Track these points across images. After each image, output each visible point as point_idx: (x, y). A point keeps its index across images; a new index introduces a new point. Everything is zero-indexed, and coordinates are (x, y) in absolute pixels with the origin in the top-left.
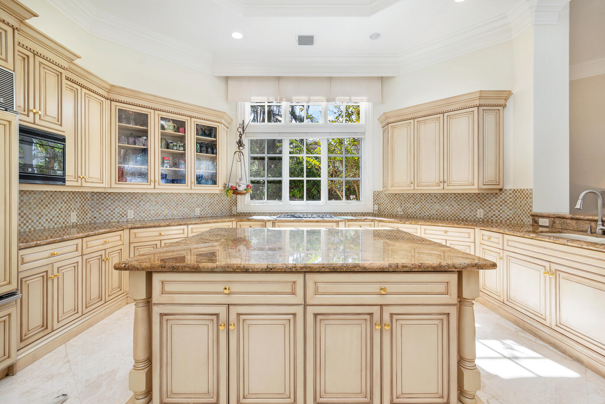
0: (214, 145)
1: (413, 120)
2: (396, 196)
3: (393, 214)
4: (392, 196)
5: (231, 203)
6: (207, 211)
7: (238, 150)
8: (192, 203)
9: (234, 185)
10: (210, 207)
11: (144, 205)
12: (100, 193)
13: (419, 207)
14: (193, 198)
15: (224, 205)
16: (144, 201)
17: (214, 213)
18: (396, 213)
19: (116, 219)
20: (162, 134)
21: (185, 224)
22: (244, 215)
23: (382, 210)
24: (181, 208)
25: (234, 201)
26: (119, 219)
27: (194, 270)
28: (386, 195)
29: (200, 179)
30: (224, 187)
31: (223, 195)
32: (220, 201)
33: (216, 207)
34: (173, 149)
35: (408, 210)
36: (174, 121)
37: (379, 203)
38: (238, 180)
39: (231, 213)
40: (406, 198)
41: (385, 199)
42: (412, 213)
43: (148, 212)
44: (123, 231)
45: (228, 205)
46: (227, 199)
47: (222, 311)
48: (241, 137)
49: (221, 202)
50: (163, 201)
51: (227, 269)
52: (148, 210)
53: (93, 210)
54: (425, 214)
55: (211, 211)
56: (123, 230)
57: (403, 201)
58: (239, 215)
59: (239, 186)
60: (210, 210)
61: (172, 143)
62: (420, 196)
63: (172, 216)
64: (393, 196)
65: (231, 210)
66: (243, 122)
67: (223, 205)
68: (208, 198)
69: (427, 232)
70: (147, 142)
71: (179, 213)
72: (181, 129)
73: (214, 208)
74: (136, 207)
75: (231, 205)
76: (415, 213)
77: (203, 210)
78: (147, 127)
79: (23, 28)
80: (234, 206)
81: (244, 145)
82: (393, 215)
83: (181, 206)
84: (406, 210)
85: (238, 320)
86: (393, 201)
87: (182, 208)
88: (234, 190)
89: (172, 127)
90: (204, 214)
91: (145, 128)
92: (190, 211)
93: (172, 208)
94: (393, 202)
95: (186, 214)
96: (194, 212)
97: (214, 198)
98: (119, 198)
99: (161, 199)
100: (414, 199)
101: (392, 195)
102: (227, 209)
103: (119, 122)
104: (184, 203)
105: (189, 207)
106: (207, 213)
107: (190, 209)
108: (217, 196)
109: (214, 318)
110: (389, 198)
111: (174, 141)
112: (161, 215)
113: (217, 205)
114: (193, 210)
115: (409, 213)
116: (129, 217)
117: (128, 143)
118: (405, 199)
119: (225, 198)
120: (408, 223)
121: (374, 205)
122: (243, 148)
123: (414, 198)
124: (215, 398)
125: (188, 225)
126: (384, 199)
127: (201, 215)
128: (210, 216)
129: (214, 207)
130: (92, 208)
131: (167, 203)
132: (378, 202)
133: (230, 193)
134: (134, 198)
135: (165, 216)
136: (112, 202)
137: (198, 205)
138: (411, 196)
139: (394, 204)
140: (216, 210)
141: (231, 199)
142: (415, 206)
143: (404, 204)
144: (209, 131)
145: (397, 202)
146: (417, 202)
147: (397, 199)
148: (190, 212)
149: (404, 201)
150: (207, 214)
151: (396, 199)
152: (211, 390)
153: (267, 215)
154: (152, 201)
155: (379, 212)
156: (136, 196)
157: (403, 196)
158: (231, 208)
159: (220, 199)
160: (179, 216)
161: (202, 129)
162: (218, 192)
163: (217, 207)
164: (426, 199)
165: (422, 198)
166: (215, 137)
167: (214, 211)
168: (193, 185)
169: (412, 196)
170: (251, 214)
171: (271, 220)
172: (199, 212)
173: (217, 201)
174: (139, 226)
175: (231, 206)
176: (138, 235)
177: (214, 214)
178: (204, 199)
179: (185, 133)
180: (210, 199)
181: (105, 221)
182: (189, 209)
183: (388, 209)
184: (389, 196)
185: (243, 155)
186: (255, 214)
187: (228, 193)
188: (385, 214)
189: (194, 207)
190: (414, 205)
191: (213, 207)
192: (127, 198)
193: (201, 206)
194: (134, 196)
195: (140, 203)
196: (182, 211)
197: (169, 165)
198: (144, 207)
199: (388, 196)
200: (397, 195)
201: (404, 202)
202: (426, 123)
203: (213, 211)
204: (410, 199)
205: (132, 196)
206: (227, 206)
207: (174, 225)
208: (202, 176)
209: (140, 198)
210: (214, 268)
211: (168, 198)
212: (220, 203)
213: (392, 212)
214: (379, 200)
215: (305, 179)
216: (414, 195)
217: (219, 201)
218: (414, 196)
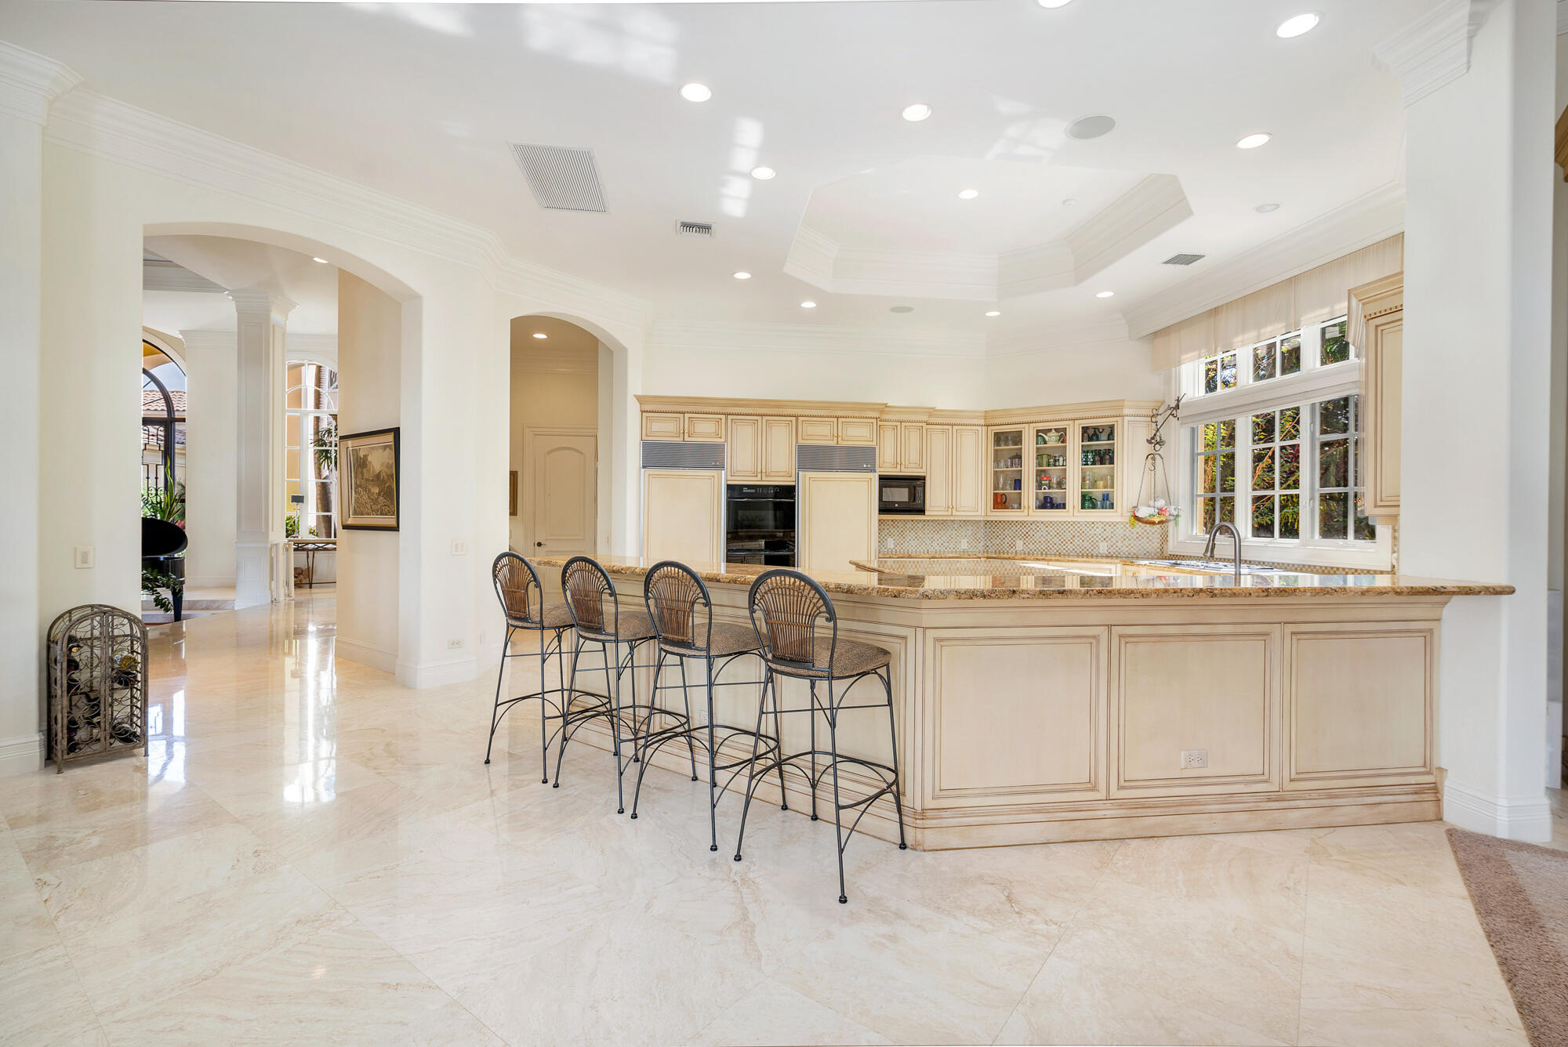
0: (1110, 451)
7: (1153, 452)
8: (1095, 535)
14: (1097, 528)
16: (1034, 530)
20: (1038, 450)
29: (1086, 501)
32: (1143, 533)
39: (1163, 554)
46: (1156, 531)
60: (1124, 547)
65: (1163, 550)
66: (1178, 401)
68: (1122, 528)
70: (1021, 462)
77: (1112, 546)
78: (1021, 445)
81: (1163, 442)
83: (1079, 539)
87: (1081, 541)
91: (1019, 447)
92: (1092, 546)
103: (994, 446)
104: (1083, 534)
112: (1053, 548)
131: (1060, 534)
137: (1105, 539)
158: (1162, 546)
162: (1116, 520)
168: (1076, 510)
172: (1106, 548)
175: (1163, 543)
179: (1066, 442)
182: (1090, 543)
189: (1097, 541)
193: (1109, 540)
196: (1080, 545)
212: (1143, 538)
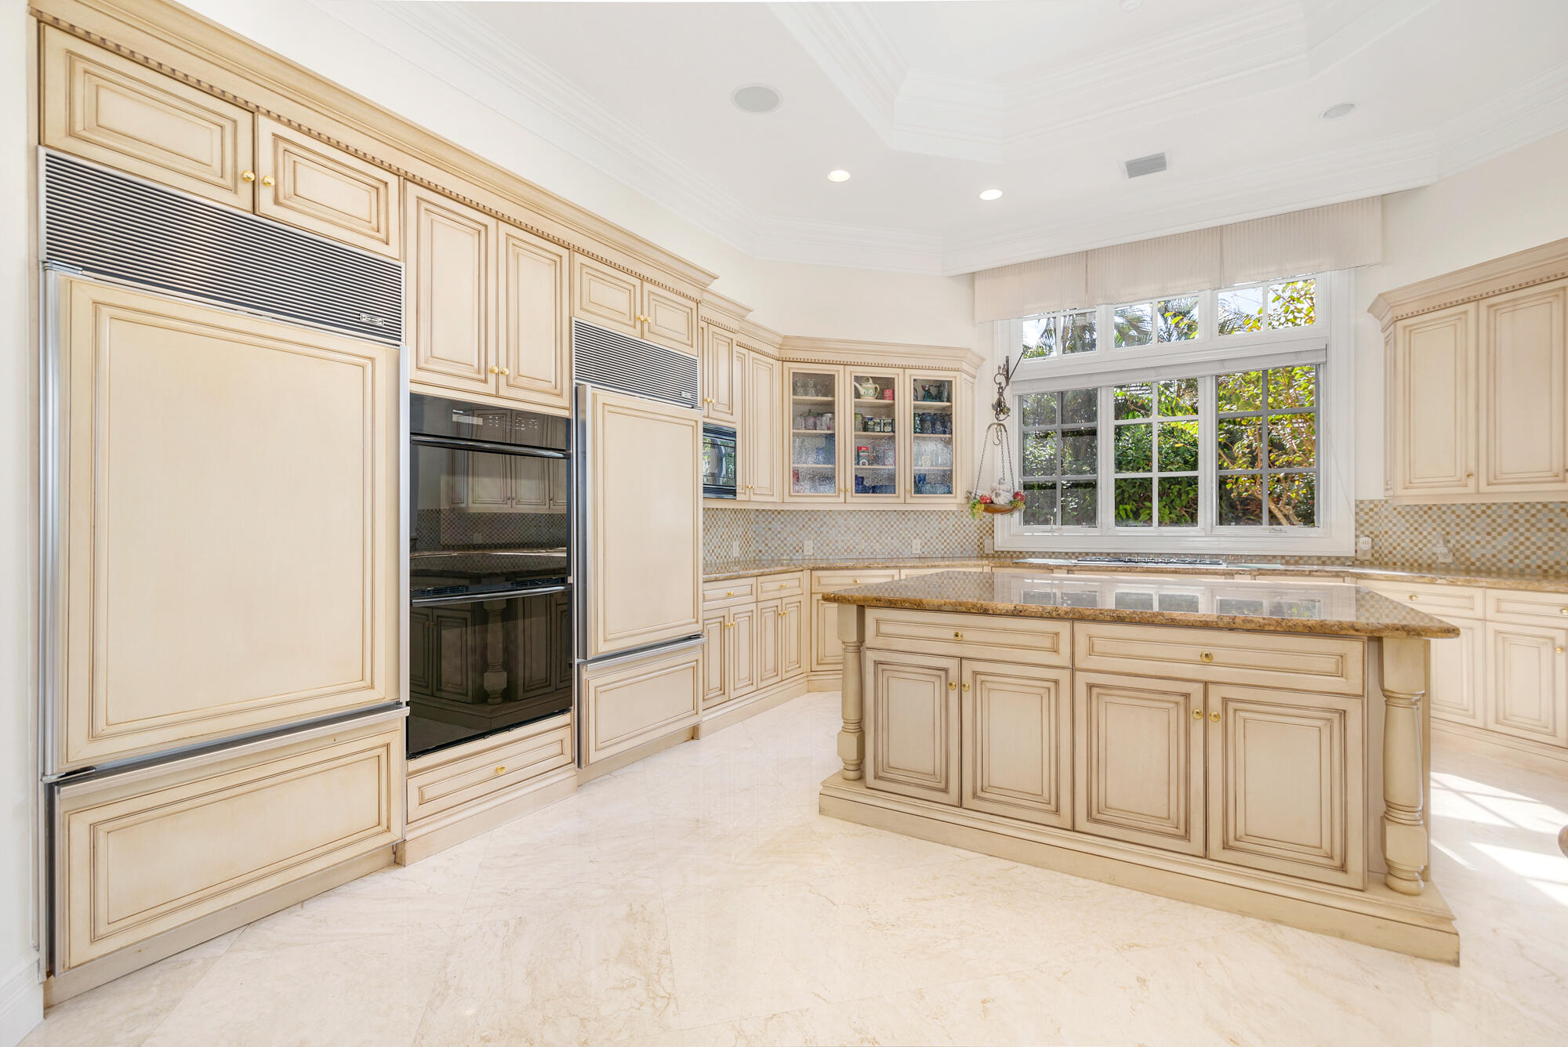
0: (947, 415)
1: (1473, 305)
2: (1430, 512)
3: (1420, 561)
4: (1416, 513)
5: (981, 532)
6: (934, 547)
7: (996, 421)
8: (906, 529)
9: (987, 493)
10: (940, 538)
11: (828, 532)
12: (767, 511)
13: (1506, 543)
14: (909, 520)
15: (967, 535)
16: (828, 526)
17: (948, 550)
18: (1429, 557)
19: (788, 554)
20: (857, 406)
21: (895, 567)
22: (1009, 555)
23: (1386, 552)
24: (887, 538)
25: (987, 526)
26: (791, 554)
27: (916, 607)
28: (1399, 509)
29: (920, 483)
30: (968, 498)
31: (964, 514)
32: (959, 526)
33: (951, 538)
34: (874, 431)
35: (1468, 551)
36: (875, 380)
37: (1376, 533)
38: (995, 484)
39: (982, 552)
40: (1463, 517)
41: (1394, 521)
42: (1484, 560)
43: (834, 545)
44: (801, 573)
45: (976, 534)
46: (972, 523)
47: (952, 665)
48: (1001, 394)
49: (962, 529)
50: (857, 526)
51: (959, 608)
52: (834, 542)
53: (757, 538)
54: (1527, 562)
55: (943, 547)
56: (802, 570)
57: (1453, 525)
58: (999, 555)
59: (997, 495)
60: (940, 543)
61: (871, 419)
62: (1511, 512)
63: (872, 553)
64: (1421, 513)
65: (981, 546)
66: (1007, 361)
67: (965, 535)
69: (1505, 606)
70: (834, 422)
71: (884, 547)
72: (888, 393)
73: (948, 541)
74: (816, 535)
75: (981, 535)
76: (1494, 560)
78: (833, 396)
79: (706, 296)
80: (987, 538)
81: (1009, 409)
82: (1420, 565)
83: (886, 535)
84: (1463, 550)
85: (975, 681)
86: (1421, 525)
87: (889, 538)
88: (986, 503)
89: (872, 392)
90: (929, 553)
91: (830, 399)
92: (903, 544)
93: (872, 538)
94: (1420, 529)
95: (895, 550)
96: (909, 547)
97: (948, 520)
98: (791, 519)
99: (855, 523)
100: (1489, 521)
101: (1417, 509)
102: (973, 543)
103: (794, 394)
104: (892, 529)
105: (901, 538)
106: (934, 550)
107: (903, 541)
108: (954, 516)
109: (942, 674)
110: (1408, 517)
111: (875, 415)
112: (854, 550)
113: (953, 535)
114: (909, 544)
115: (1473, 559)
116: (805, 553)
117: (806, 428)
118: (1458, 521)
119: (970, 520)
120: (1444, 582)
121: (1357, 536)
122: (1005, 416)
123: (1489, 516)
124: (944, 782)
125: (900, 568)
126: (1390, 521)
127: (923, 553)
128: (940, 556)
129: (948, 538)
130: (757, 535)
131: (863, 529)
132: (1372, 529)
133: (978, 509)
134: (813, 520)
135: (860, 553)
136: (782, 526)
137: (918, 535)
138: (1478, 512)
139: (1425, 533)
140: (951, 544)
141: (981, 523)
142: (1494, 538)
143: (1458, 533)
144: (936, 389)
145: (1434, 529)
146: (1499, 529)
147: (1434, 521)
148: (903, 547)
149: (1458, 525)
150: (934, 553)
151: (1430, 521)
152: (937, 771)
153: (1060, 556)
154: (840, 526)
155: (1377, 555)
156: (815, 516)
157: (1453, 512)
158: (981, 540)
159: (959, 523)
160: (883, 553)
161: (923, 388)
162: (954, 508)
163: (953, 538)
164: (1533, 520)
165: (1516, 516)
166: (949, 400)
167: (948, 547)
168: (908, 495)
169: (1483, 512)
170: (1024, 553)
171: (1064, 566)
172: (920, 547)
173: (954, 526)
174: (824, 565)
175: (981, 538)
176: (823, 581)
177: (948, 553)
178: (929, 523)
179: (894, 399)
180: (940, 523)
181: (773, 558)
182: (901, 541)
183: (1403, 548)
184: (1408, 513)
185: (1006, 431)
186: (1033, 554)
187: (975, 511)
188: (1395, 560)
189: (909, 538)
190: (1489, 538)
191: (946, 538)
192: (803, 519)
193: (923, 535)
194: (813, 516)
195: (821, 529)
196: (889, 544)
197: (868, 461)
198: (828, 535)
199: (1403, 513)
200: (1435, 508)
201: (1458, 529)
202: (1517, 307)
203: (945, 547)
204: (1478, 520)
205: (810, 516)
206: (973, 538)
207: (877, 568)
208: (925, 476)
209: (821, 520)
210: (941, 606)
211: (866, 520)
212: (959, 532)
213: (1416, 557)
214: (1376, 525)
215: (1155, 475)
216: (1489, 507)
217: (956, 526)
218: (1489, 512)
